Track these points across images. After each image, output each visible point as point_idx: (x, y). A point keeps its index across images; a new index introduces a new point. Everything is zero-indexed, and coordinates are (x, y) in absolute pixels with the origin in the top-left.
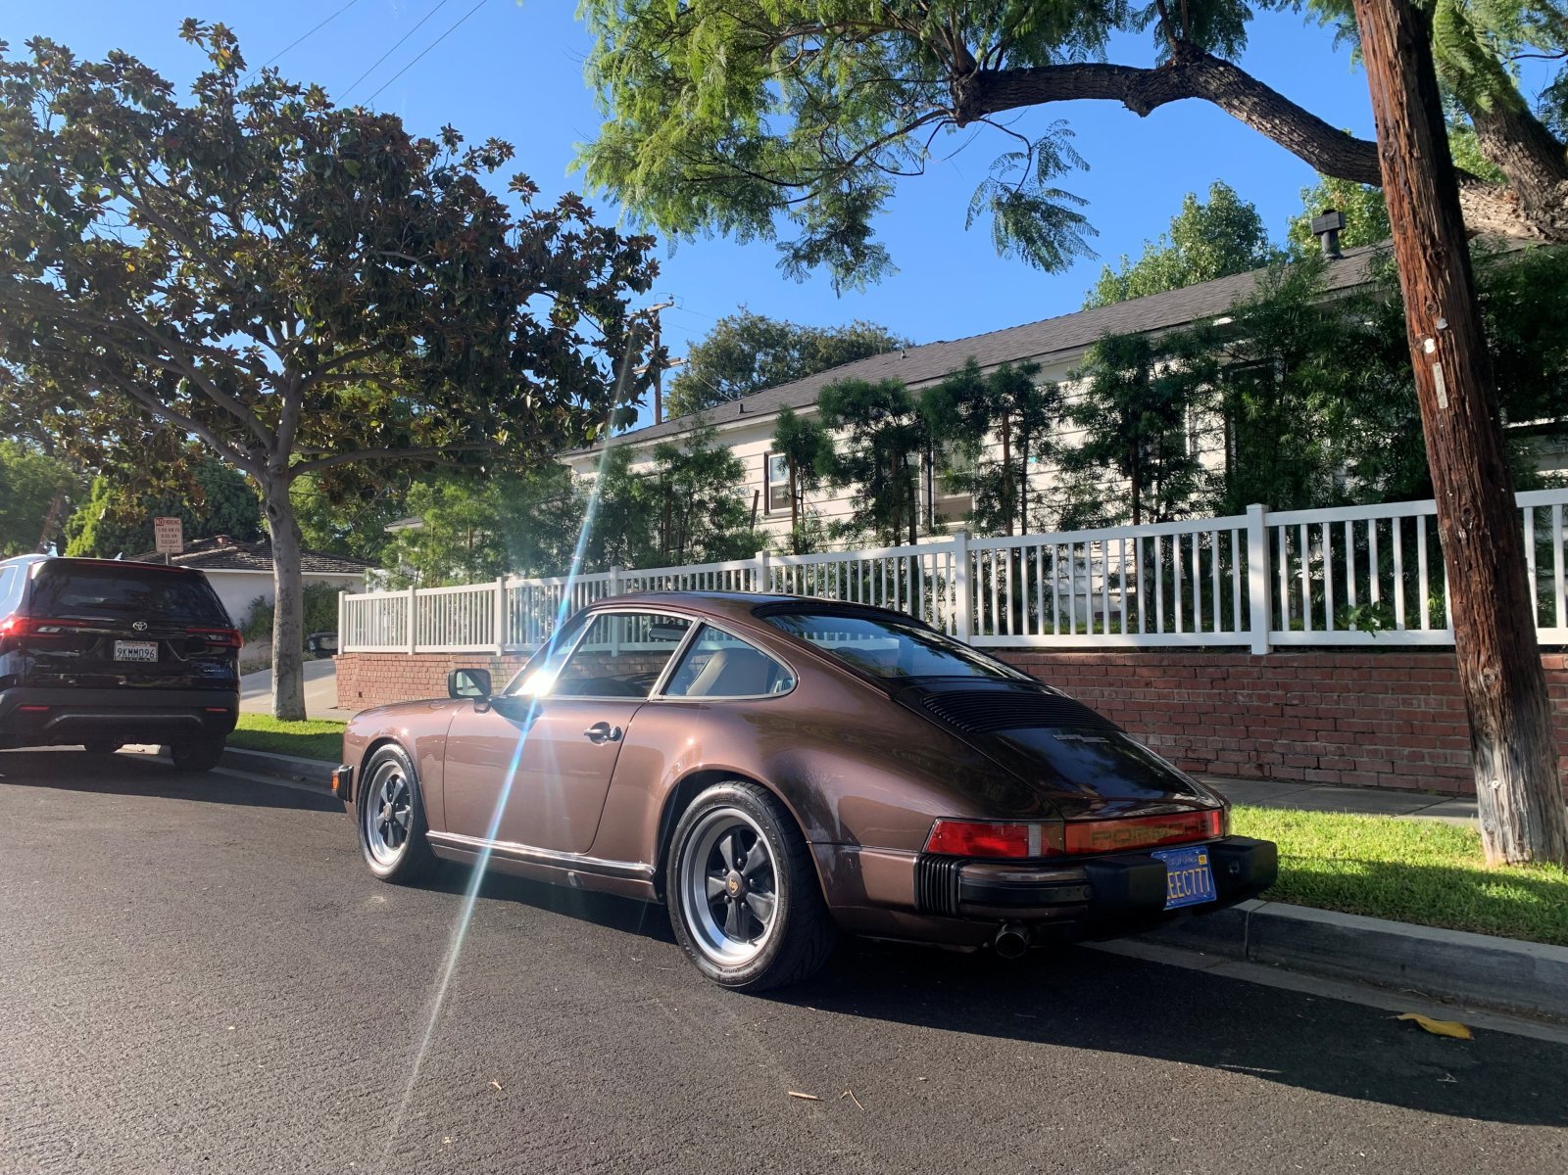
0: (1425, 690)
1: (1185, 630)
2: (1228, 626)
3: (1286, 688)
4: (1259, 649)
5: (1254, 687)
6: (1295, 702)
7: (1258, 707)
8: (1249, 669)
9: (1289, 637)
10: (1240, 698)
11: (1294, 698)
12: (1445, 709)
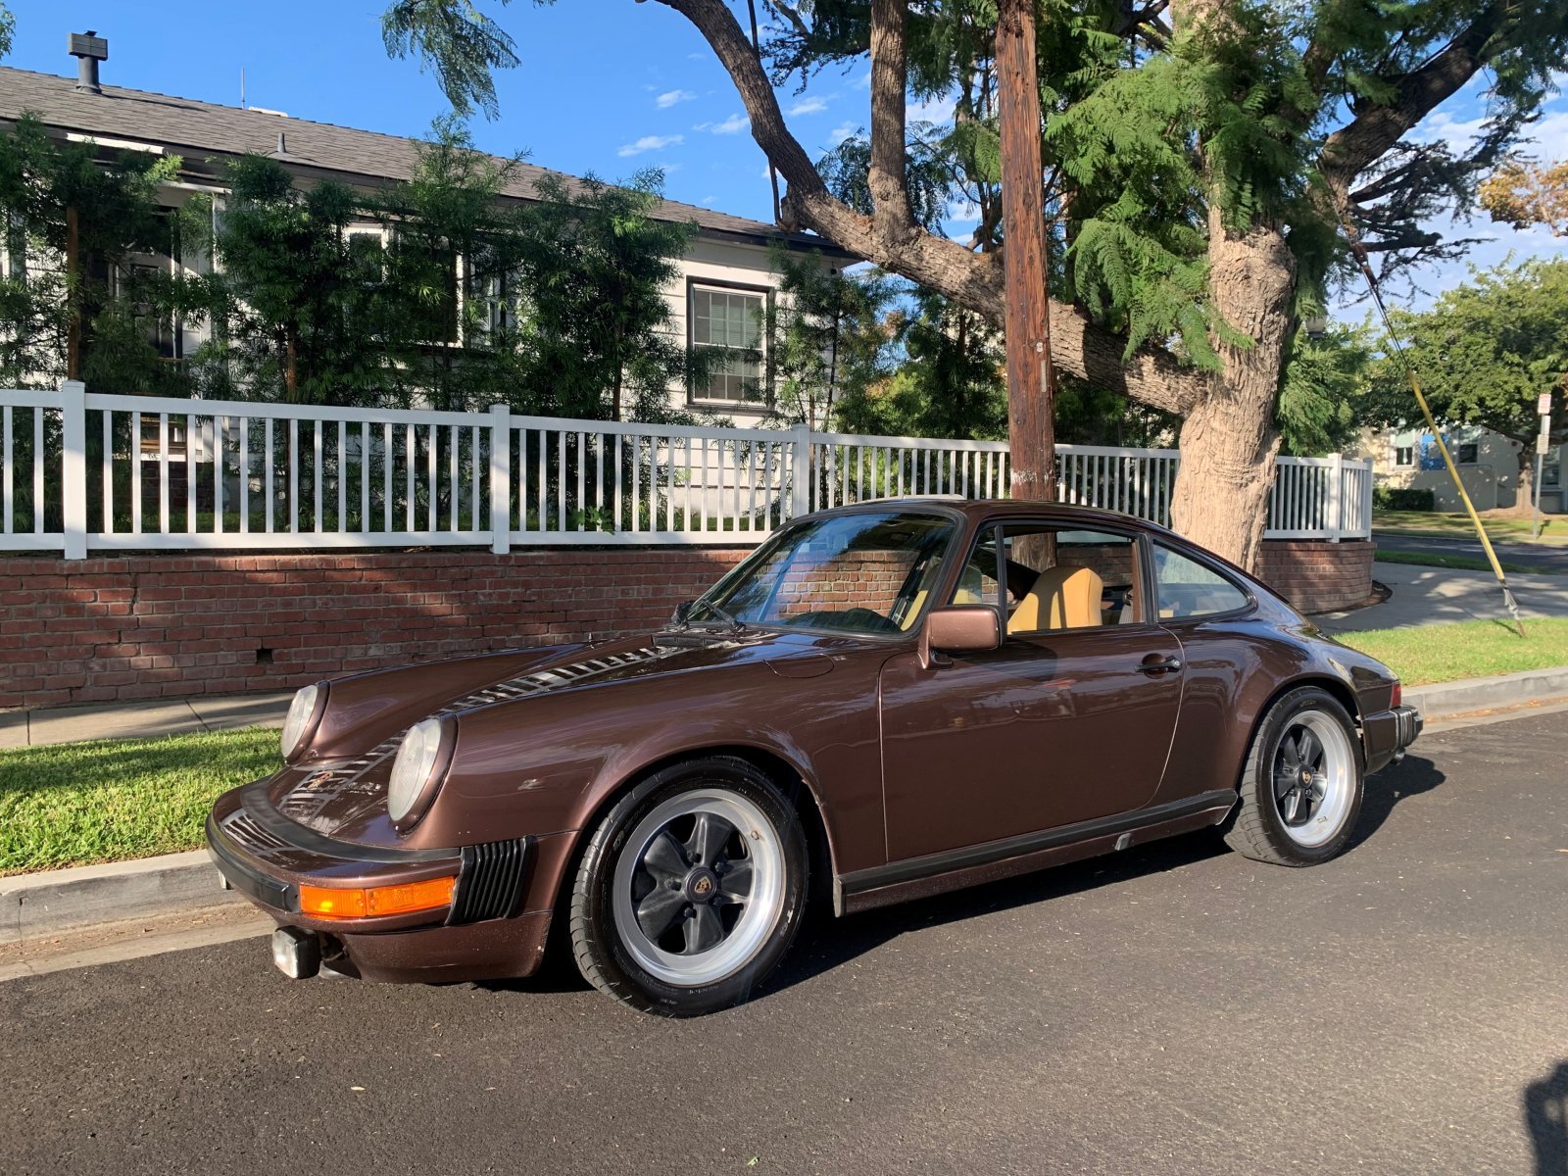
0: (638, 581)
1: (417, 528)
2: (465, 525)
3: (527, 585)
4: (501, 548)
5: (496, 585)
6: (534, 598)
7: (498, 605)
8: (494, 568)
9: (524, 537)
10: (481, 598)
11: (534, 594)
12: (650, 596)
